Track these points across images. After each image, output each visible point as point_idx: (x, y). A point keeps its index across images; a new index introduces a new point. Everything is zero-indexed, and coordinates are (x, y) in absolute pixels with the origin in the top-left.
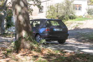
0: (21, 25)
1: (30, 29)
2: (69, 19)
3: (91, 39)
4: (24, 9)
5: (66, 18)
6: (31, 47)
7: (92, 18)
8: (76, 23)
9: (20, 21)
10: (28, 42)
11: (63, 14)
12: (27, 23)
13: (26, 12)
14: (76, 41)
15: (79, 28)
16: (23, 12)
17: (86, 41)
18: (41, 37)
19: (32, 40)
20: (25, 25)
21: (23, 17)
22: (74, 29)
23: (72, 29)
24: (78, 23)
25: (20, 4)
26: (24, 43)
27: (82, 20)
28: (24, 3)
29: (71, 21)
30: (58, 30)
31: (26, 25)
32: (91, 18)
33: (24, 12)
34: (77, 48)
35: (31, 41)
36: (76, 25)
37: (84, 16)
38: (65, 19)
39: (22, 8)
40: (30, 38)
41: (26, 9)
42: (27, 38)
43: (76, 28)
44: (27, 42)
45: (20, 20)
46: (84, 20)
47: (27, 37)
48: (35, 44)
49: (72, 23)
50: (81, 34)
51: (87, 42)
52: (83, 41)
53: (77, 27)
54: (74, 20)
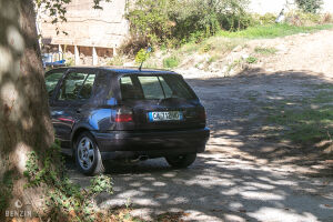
0: (12, 124)
1: (50, 137)
2: (219, 27)
3: (300, 141)
4: (24, 59)
5: (208, 26)
6: (53, 211)
7: (314, 25)
8: (246, 46)
9: (7, 109)
10: (40, 189)
11: (195, 9)
12: (35, 116)
13: (31, 69)
14: (241, 148)
15: (258, 69)
16: (21, 70)
17: (281, 152)
18: (96, 143)
19: (58, 181)
20: (28, 124)
21: (20, 90)
22: (240, 76)
23: (233, 73)
24: (256, 50)
25: (10, 41)
26: (25, 194)
27: (271, 35)
28: (25, 35)
29: (226, 39)
30: (165, 116)
31: (31, 124)
32: (309, 24)
33: (26, 73)
34: (238, 198)
35: (52, 184)
36: (246, 56)
37: (282, 19)
38: (204, 28)
39: (16, 56)
40: (47, 173)
41: (33, 58)
42: (38, 175)
43: (246, 69)
44: (36, 193)
45: (10, 105)
46: (282, 35)
47: (37, 170)
48: (69, 196)
49: (230, 49)
50: (262, 104)
51: (281, 157)
52: (268, 149)
53: (253, 66)
54: (239, 32)
